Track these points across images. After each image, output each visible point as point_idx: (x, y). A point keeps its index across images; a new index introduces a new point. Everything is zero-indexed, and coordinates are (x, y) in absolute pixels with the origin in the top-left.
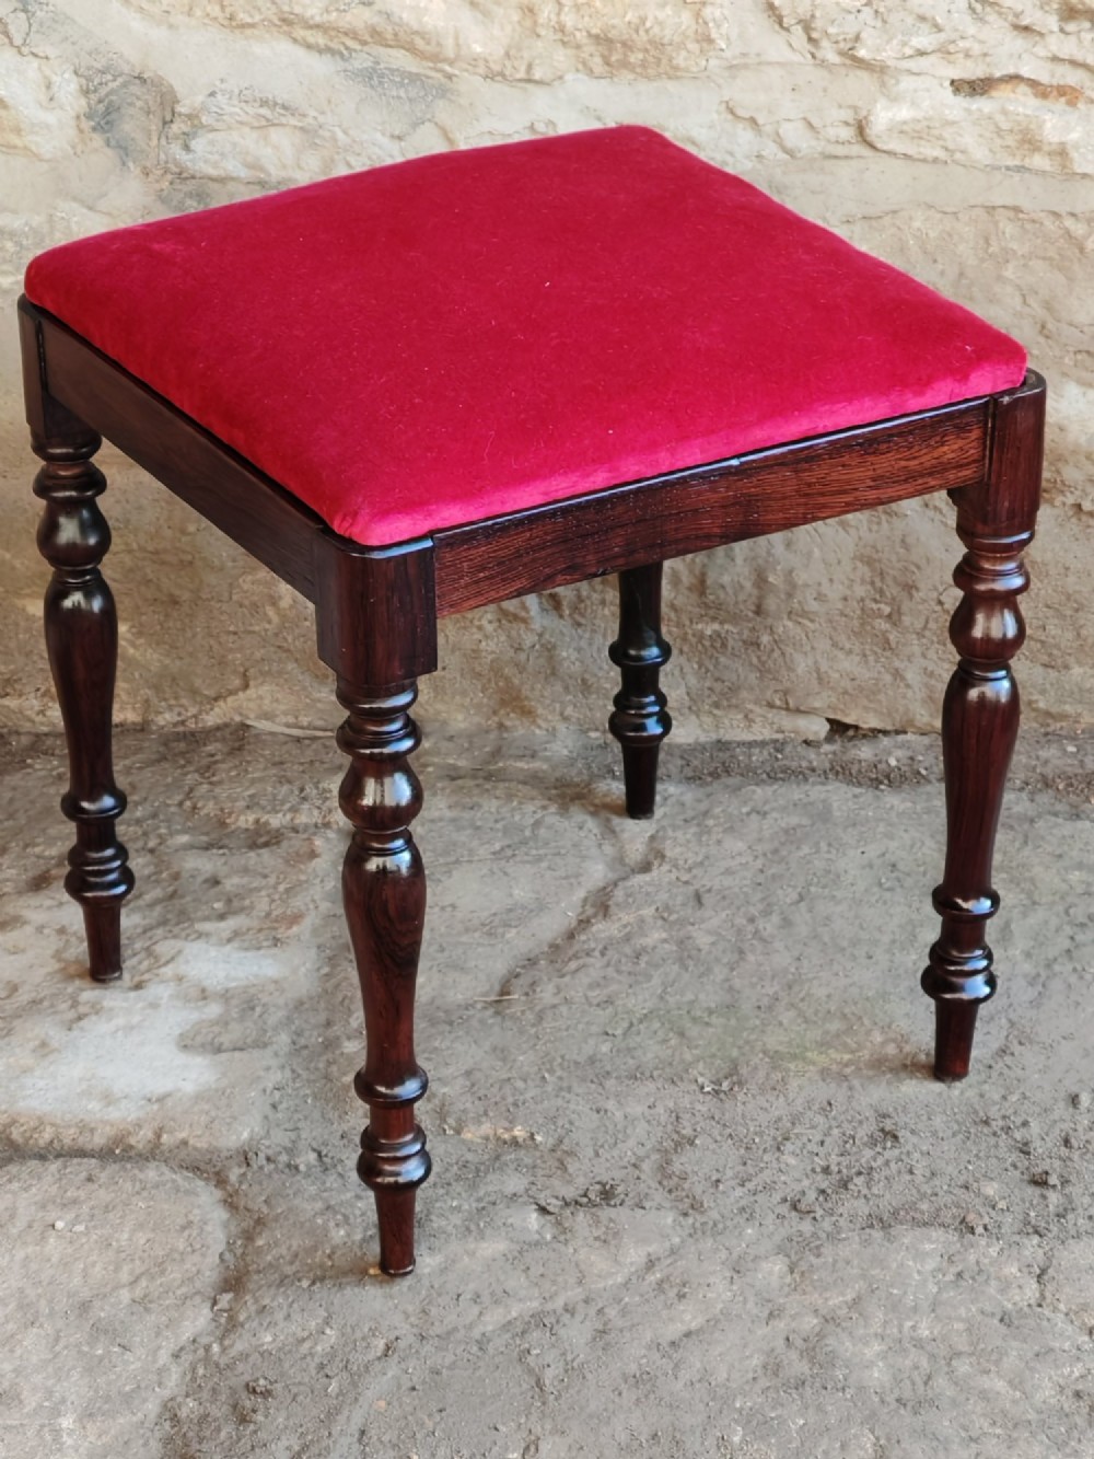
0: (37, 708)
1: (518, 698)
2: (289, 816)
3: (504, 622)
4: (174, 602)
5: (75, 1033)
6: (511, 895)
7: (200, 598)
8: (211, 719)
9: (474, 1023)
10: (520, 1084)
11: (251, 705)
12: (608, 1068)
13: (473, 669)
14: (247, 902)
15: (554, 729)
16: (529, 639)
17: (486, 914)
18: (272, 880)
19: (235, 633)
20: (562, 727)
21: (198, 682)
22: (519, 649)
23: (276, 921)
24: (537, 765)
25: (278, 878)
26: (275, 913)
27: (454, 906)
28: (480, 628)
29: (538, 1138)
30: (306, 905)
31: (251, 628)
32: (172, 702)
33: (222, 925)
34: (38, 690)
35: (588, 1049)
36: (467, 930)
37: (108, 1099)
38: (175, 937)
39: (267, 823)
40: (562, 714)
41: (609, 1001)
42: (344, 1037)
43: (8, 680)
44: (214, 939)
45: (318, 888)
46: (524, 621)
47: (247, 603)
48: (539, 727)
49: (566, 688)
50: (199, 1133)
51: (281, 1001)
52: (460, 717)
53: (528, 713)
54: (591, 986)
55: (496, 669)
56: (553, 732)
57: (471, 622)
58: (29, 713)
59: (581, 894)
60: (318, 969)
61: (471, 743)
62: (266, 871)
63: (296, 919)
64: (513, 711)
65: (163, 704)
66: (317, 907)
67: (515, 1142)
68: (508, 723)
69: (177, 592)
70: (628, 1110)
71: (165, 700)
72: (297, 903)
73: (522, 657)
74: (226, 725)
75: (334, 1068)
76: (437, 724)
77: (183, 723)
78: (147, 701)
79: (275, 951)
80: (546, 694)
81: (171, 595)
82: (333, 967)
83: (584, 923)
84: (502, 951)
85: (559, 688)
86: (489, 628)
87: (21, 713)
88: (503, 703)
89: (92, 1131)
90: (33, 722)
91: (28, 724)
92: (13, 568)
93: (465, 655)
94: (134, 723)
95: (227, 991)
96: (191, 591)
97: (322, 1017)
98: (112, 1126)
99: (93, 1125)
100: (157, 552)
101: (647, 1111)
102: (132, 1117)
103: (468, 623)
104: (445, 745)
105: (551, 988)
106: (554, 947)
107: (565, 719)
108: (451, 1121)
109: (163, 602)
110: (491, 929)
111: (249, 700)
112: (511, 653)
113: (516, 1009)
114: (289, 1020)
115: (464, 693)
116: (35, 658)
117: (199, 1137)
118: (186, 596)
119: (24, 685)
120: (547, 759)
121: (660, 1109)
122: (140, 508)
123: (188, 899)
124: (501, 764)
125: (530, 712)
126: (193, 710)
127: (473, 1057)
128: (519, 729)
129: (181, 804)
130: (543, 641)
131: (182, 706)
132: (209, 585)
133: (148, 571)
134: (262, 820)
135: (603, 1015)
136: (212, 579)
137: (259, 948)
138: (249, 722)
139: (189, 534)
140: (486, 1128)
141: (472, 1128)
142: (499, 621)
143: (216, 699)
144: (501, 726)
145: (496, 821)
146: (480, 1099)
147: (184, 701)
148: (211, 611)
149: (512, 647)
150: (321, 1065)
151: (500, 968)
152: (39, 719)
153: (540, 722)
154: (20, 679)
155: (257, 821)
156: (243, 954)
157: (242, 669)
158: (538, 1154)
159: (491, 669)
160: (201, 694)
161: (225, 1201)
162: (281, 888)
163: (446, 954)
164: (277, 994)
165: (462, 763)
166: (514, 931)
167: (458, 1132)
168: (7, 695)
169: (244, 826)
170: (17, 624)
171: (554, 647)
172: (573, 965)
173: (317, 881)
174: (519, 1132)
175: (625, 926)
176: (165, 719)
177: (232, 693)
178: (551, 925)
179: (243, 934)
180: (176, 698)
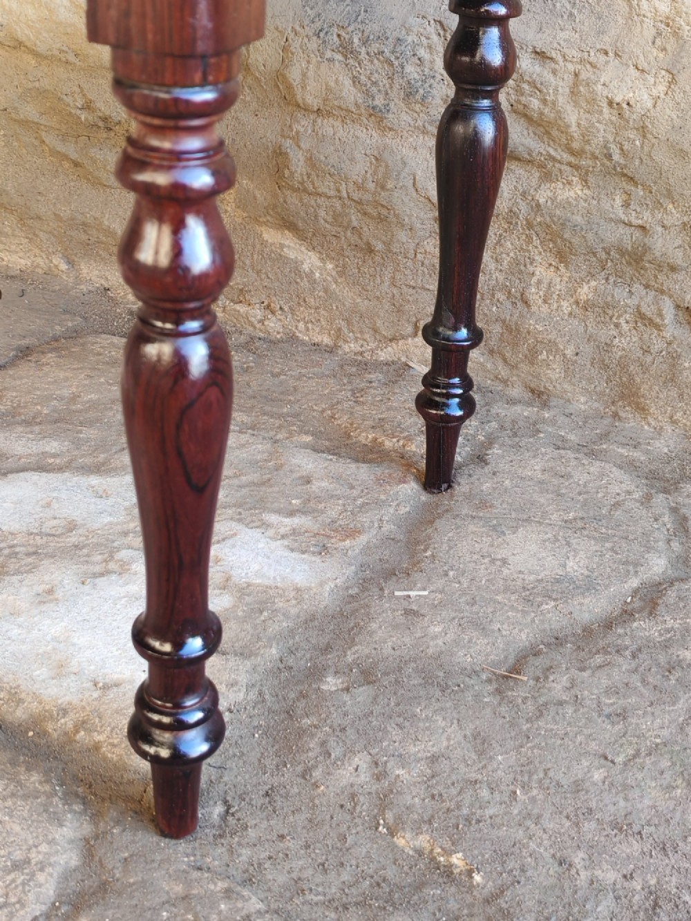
0: (259, 317)
1: (635, 394)
2: (401, 443)
3: (639, 324)
4: (370, 250)
5: (87, 588)
6: (564, 566)
7: (390, 251)
8: (383, 356)
9: (469, 696)
10: (485, 793)
11: (417, 351)
12: (593, 804)
13: (603, 361)
14: (321, 506)
15: (661, 428)
16: (658, 345)
17: (532, 578)
18: (355, 493)
19: (414, 288)
20: (669, 428)
21: (379, 323)
22: (647, 351)
23: (336, 531)
24: (636, 454)
25: (362, 491)
26: (340, 522)
27: (504, 562)
28: (617, 325)
29: (477, 878)
30: (372, 522)
31: (428, 287)
32: (359, 335)
33: (287, 521)
34: (263, 303)
35: (578, 771)
36: (507, 589)
37: (60, 670)
38: (240, 520)
39: (382, 444)
40: (671, 418)
41: (623, 715)
42: (332, 670)
43: (241, 290)
44: (271, 532)
45: (392, 510)
46: (658, 327)
47: (426, 262)
48: (649, 424)
49: (681, 395)
50: (116, 741)
51: (294, 611)
52: (583, 399)
53: (642, 410)
54: (608, 692)
55: (623, 365)
56: (659, 431)
57: (611, 318)
58: (253, 319)
59: (634, 583)
60: (347, 588)
61: (585, 422)
62: (354, 483)
63: (352, 533)
64: (629, 404)
65: (351, 334)
66: (380, 527)
67: (448, 872)
68: (622, 414)
69: (373, 242)
70: (598, 873)
71: (353, 332)
72: (365, 519)
73: (649, 359)
74: (393, 362)
75: (301, 704)
76: (562, 401)
77: (361, 353)
78: (339, 329)
79: (317, 559)
80: (661, 396)
81: (368, 244)
82: (364, 589)
83: (627, 615)
84: (533, 621)
85: (674, 393)
86: (625, 327)
87: (248, 319)
88: (622, 397)
89: (21, 701)
90: (255, 328)
91: (251, 329)
92: (255, 198)
93: (598, 347)
94: (327, 346)
95: (249, 585)
96: (384, 243)
97: (324, 640)
98: (40, 703)
99: (23, 696)
100: (360, 203)
101: (620, 880)
102: (64, 700)
103: (608, 319)
104: (561, 419)
105: (565, 680)
106: (588, 632)
107: (674, 422)
108: (389, 816)
109: (362, 249)
110: (531, 595)
111: (417, 347)
112: (640, 353)
113: (518, 694)
114: (292, 633)
115: (590, 380)
116: (263, 276)
117: (114, 746)
118: (379, 246)
119: (252, 296)
120: (647, 452)
121: (637, 885)
122: (352, 160)
123: (276, 489)
124: (604, 446)
125: (643, 409)
126: (372, 345)
127: (448, 739)
128: (631, 422)
129: (323, 411)
130: (670, 349)
131: (365, 340)
132: (398, 240)
133: (353, 218)
134: (380, 440)
135: (610, 730)
136: (402, 236)
137: (303, 552)
138: (411, 364)
139: (388, 190)
140: (423, 841)
141: (408, 835)
142: (636, 322)
143: (391, 340)
144: (615, 415)
145: (580, 494)
146: (433, 797)
147: (367, 336)
148: (398, 264)
149: (642, 348)
150: (292, 695)
151: (524, 637)
152: (258, 326)
153: (650, 420)
154: (250, 291)
155: (375, 440)
156: (287, 553)
157: (414, 319)
158: (469, 899)
159: (619, 364)
160: (380, 333)
161: (87, 840)
162: (359, 502)
163: (475, 608)
164: (294, 602)
165: (572, 437)
166: (553, 603)
167: (392, 833)
168: (241, 302)
169: (364, 441)
170: (254, 246)
171: (679, 356)
172: (599, 659)
173: (394, 504)
174: (457, 860)
175: (668, 631)
176: (350, 347)
177: (404, 337)
178: (592, 607)
179: (300, 534)
180: (361, 332)
